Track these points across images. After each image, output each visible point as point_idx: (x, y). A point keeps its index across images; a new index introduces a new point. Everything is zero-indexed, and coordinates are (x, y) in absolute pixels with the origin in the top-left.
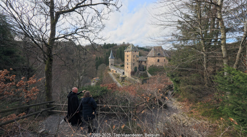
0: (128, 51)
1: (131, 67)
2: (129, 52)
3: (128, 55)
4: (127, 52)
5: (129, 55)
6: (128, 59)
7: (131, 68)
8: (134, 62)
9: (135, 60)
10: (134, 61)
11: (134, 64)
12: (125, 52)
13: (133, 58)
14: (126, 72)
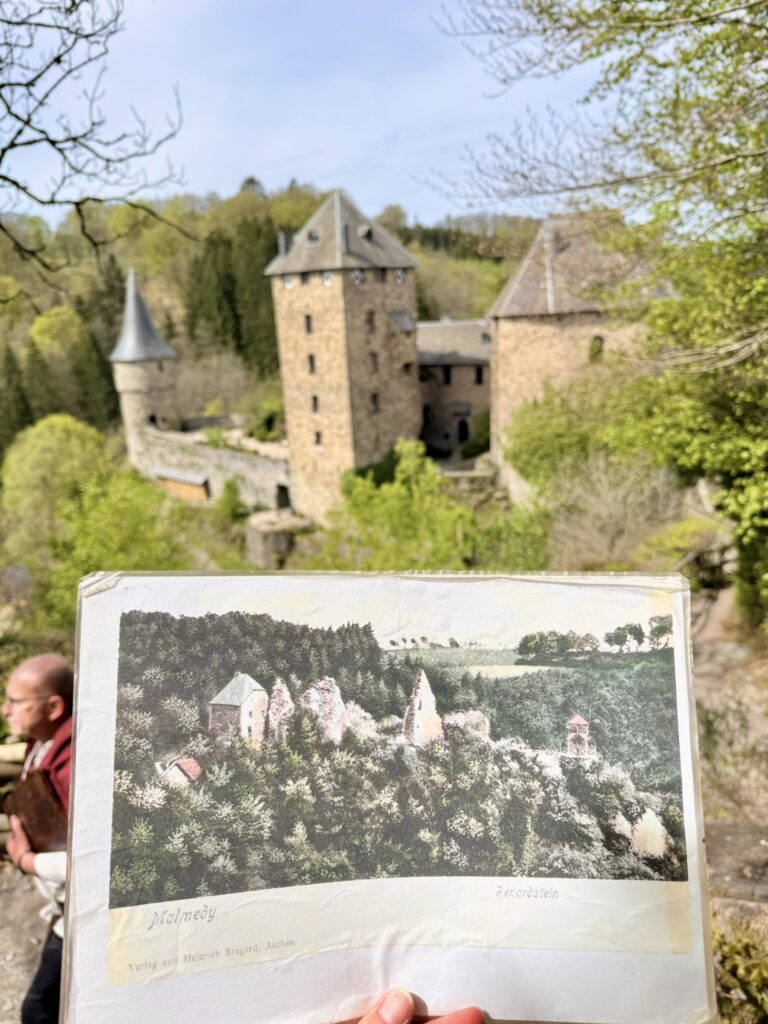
0: (305, 276)
1: (356, 427)
2: (315, 280)
3: (308, 318)
4: (295, 282)
5: (316, 309)
6: (311, 359)
7: (356, 445)
8: (371, 383)
9: (383, 356)
10: (375, 369)
11: (375, 398)
12: (277, 285)
13: (360, 336)
14: (310, 480)
